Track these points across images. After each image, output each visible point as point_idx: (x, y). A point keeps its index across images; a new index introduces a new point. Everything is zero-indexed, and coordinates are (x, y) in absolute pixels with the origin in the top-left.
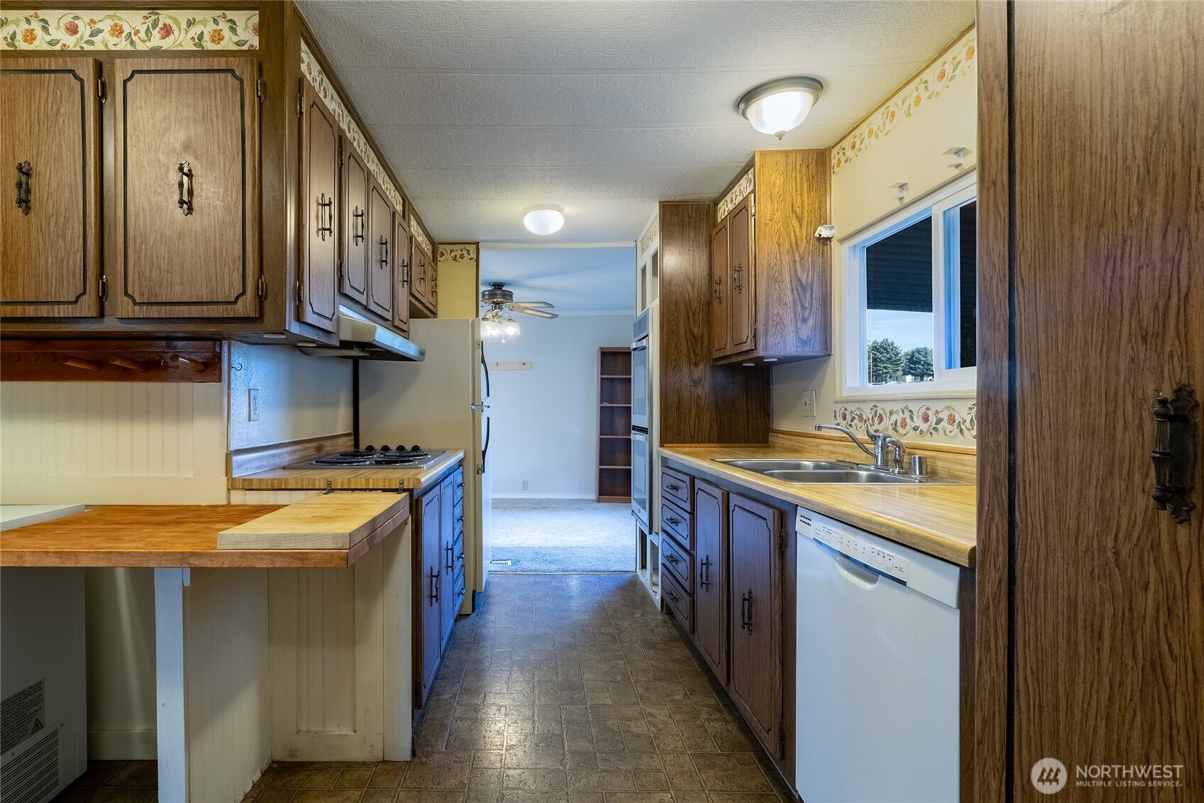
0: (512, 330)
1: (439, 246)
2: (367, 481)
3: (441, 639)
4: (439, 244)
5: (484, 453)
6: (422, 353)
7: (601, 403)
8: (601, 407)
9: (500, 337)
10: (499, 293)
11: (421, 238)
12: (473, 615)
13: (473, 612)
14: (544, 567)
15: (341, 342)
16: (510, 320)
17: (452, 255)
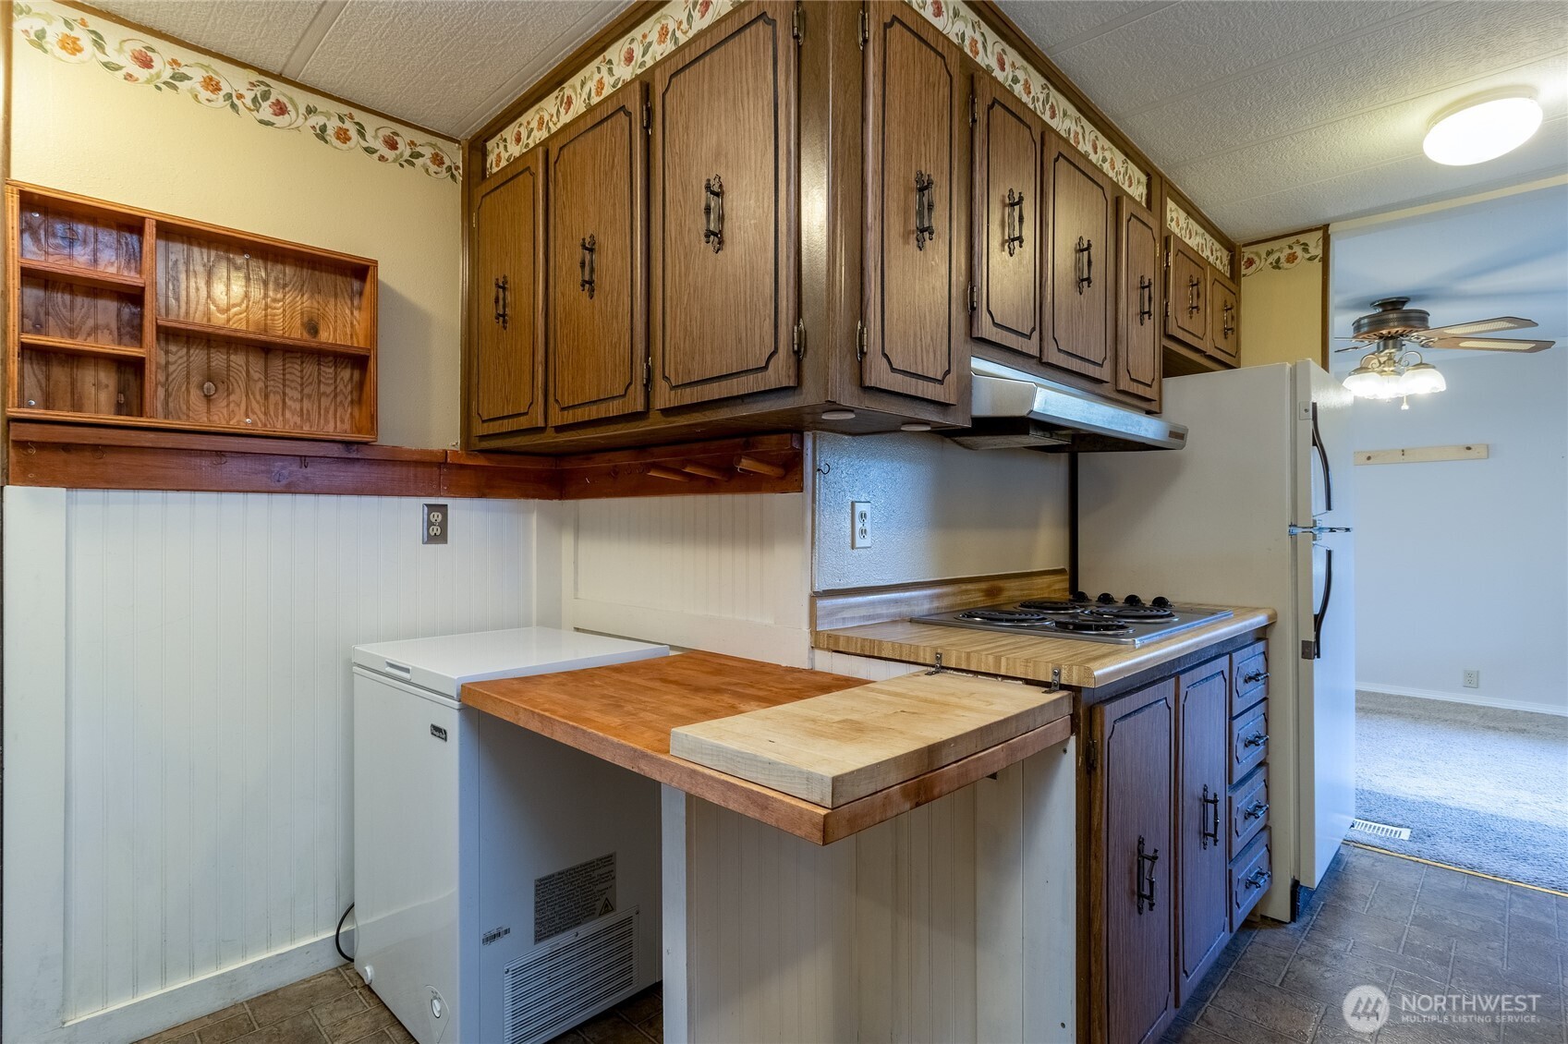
0: (1426, 383)
1: (1243, 249)
2: (998, 660)
4: (1245, 245)
5: (1318, 620)
9: (1399, 401)
10: (1394, 318)
11: (1197, 240)
12: (1293, 926)
13: (1293, 919)
15: (976, 420)
16: (1421, 366)
17: (1270, 260)
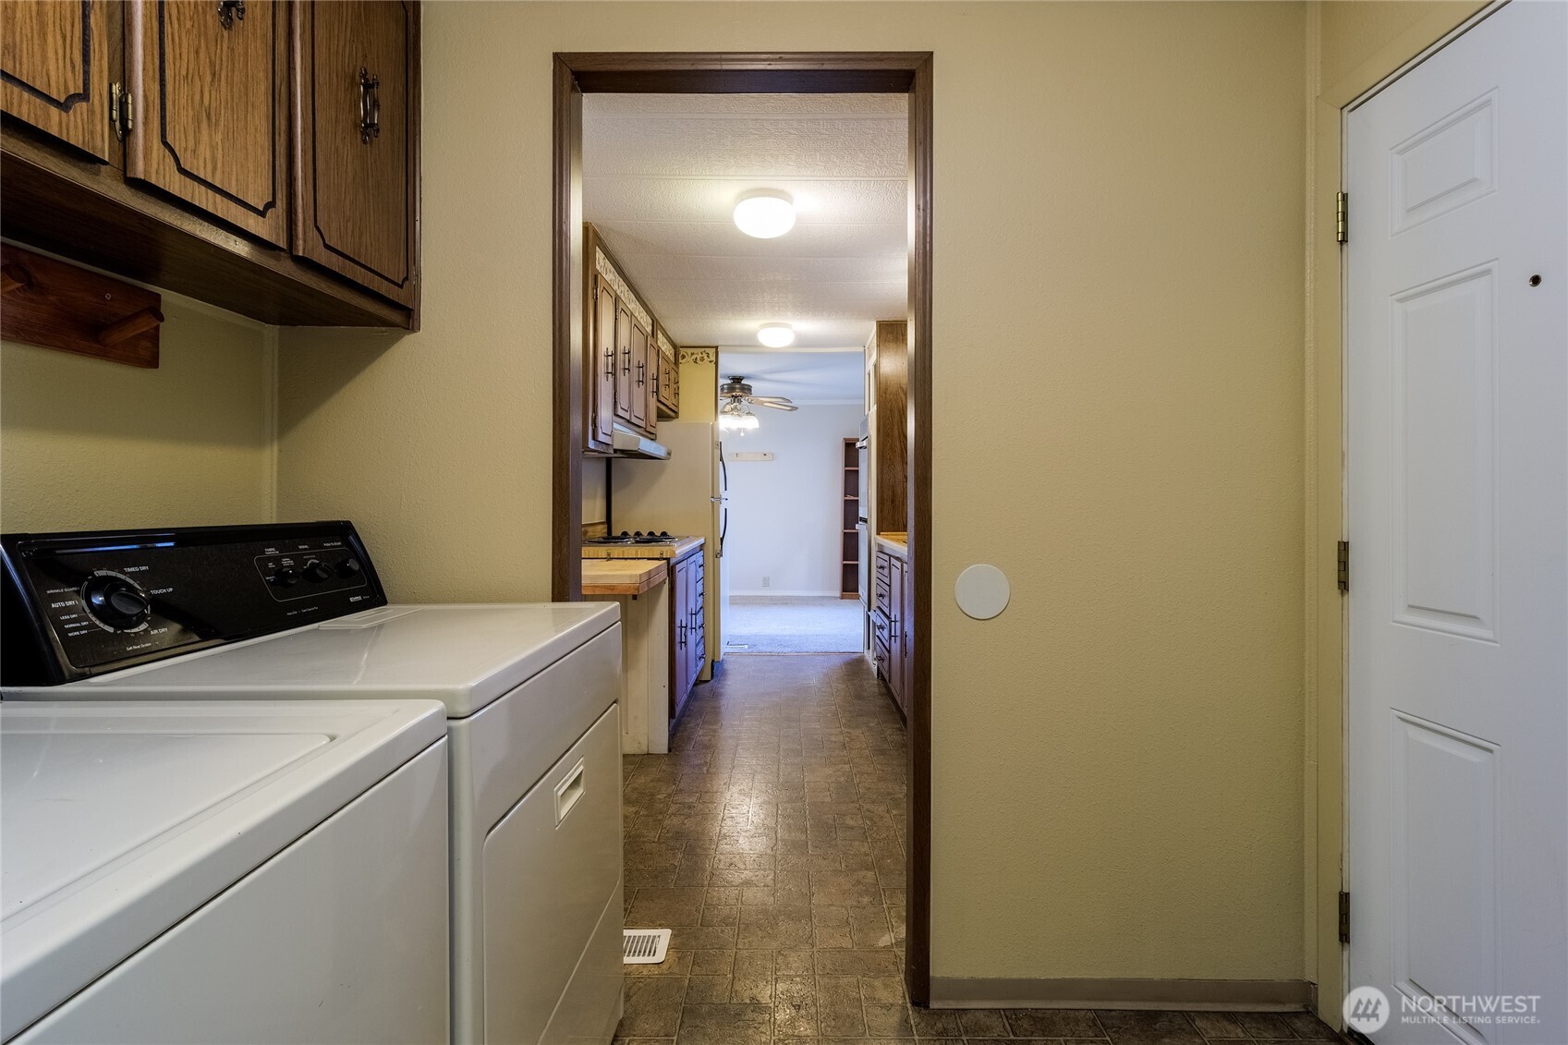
0: (751, 423)
1: (680, 349)
2: (637, 552)
3: (687, 683)
4: (681, 347)
5: (722, 539)
6: (669, 454)
7: (845, 496)
8: (845, 501)
9: (739, 430)
10: (737, 387)
11: (666, 348)
12: (712, 681)
13: (712, 678)
14: (779, 649)
15: (615, 450)
16: (749, 413)
17: (693, 358)
